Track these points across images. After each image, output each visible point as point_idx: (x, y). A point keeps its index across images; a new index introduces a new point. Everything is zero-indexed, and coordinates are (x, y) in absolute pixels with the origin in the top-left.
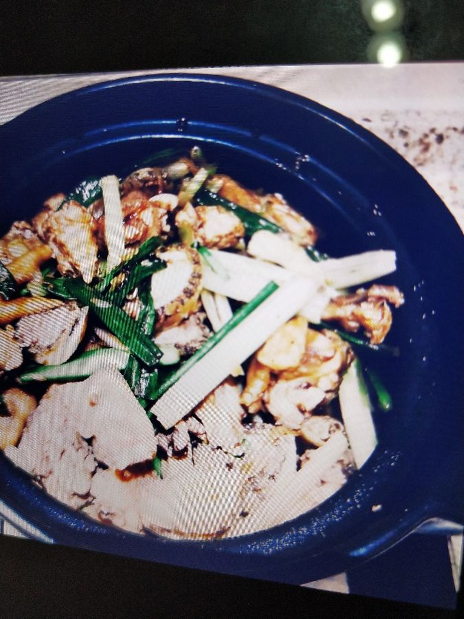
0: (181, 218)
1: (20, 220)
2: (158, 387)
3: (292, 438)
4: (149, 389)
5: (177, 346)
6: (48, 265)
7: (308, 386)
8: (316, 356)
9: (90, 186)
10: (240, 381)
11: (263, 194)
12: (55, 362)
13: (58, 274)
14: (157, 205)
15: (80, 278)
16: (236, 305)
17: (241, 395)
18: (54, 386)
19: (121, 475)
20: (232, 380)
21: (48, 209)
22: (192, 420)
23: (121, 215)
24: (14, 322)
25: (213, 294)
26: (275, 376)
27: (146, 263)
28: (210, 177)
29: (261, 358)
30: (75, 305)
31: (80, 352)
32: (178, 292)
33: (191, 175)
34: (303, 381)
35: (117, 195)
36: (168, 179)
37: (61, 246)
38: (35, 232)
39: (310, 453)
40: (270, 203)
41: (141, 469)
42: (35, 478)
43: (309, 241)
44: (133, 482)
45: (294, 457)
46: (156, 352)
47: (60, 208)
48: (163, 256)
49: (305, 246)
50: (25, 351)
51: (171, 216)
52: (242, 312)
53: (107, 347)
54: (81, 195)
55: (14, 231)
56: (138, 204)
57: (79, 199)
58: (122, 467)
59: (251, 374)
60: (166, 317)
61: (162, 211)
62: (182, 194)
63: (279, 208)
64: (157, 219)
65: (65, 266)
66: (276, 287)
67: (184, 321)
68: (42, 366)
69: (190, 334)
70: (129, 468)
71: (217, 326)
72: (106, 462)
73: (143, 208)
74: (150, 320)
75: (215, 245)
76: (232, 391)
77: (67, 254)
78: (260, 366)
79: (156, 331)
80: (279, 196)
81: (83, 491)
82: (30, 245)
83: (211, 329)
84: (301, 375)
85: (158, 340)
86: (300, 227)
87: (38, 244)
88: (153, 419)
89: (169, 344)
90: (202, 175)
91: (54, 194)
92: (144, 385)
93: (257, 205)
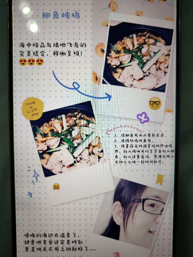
0: (146, 40)
1: (119, 41)
2: (143, 66)
3: (163, 72)
4: (142, 66)
5: (146, 59)
6: (124, 48)
7: (165, 64)
8: (166, 59)
9: (131, 36)
10: (156, 64)
11: (158, 37)
12: (126, 63)
13: (126, 49)
14: (142, 39)
15: (130, 50)
16: (155, 53)
17: (156, 66)
18: (126, 68)
19: (138, 80)
20: (154, 64)
21: (124, 39)
22: (149, 71)
23: (136, 40)
24: (118, 57)
25: (151, 51)
26: (161, 63)
27: (141, 47)
28: (150, 34)
29: (159, 60)
30: (129, 54)
31: (130, 61)
32: (146, 51)
33: (147, 34)
34: (165, 63)
35: (136, 37)
36: (144, 35)
37: (126, 45)
38: (122, 43)
39: (166, 74)
40: (159, 38)
41: (141, 79)
42: (122, 83)
43: (164, 43)
44: (140, 81)
45: (164, 75)
46: (143, 61)
47: (126, 39)
48: (143, 46)
49: (164, 44)
50: (120, 62)
51: (144, 40)
52: (156, 54)
53: (135, 60)
54: (129, 37)
55: (118, 43)
56: (139, 38)
57: (129, 38)
58: (138, 79)
59: (157, 63)
60: (144, 55)
61: (143, 39)
62: (146, 37)
63: (160, 39)
64: (142, 41)
65: (127, 48)
66: (160, 50)
67: (147, 56)
68: (124, 64)
69: (148, 57)
70: (139, 79)
71: (152, 56)
72: (135, 79)
73: (140, 39)
74: (141, 56)
75: (151, 44)
76: (154, 66)
77: (127, 46)
78: (158, 62)
79: (143, 57)
80: (160, 37)
81: (131, 84)
82: (121, 45)
83: (151, 57)
84: (164, 62)
85: (143, 59)
86: (163, 41)
87: (122, 45)
88: (143, 71)
89: (145, 59)
90: (149, 34)
91: (125, 36)
92: (141, 66)
93: (157, 38)
